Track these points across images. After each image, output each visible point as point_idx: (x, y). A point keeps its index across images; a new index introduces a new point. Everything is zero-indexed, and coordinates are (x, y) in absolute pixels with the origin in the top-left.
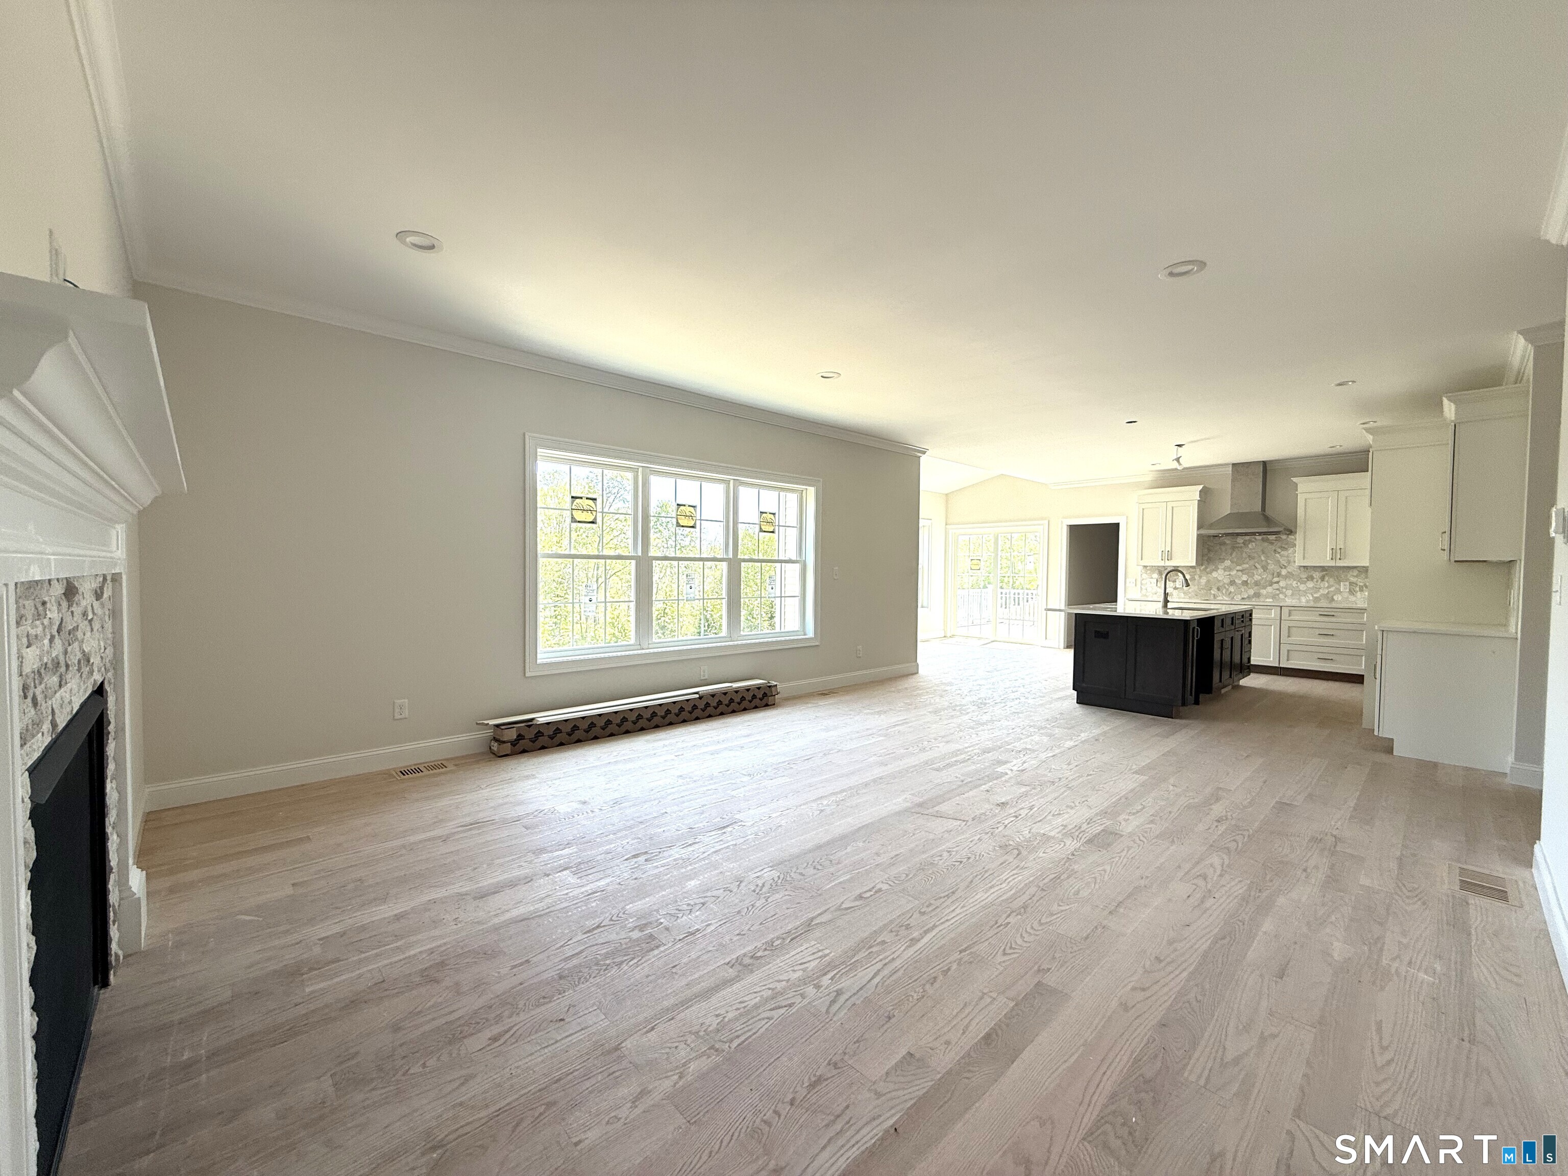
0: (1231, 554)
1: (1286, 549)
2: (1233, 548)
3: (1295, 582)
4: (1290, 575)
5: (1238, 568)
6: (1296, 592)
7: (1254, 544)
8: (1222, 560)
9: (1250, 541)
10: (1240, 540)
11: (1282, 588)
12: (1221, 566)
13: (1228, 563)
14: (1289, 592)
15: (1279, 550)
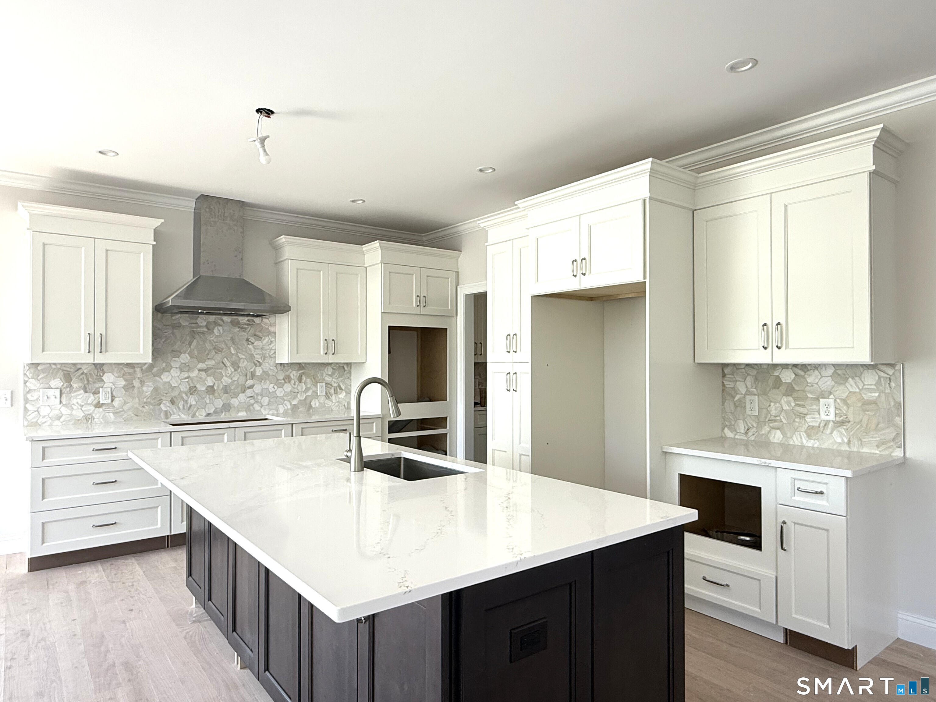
0: (190, 344)
1: (259, 338)
2: (193, 334)
3: (272, 385)
4: (265, 376)
5: (201, 366)
6: (275, 400)
7: (220, 328)
8: (177, 353)
9: (216, 324)
10: (202, 321)
11: (257, 394)
12: (176, 363)
13: (185, 358)
14: (266, 400)
15: (252, 339)
